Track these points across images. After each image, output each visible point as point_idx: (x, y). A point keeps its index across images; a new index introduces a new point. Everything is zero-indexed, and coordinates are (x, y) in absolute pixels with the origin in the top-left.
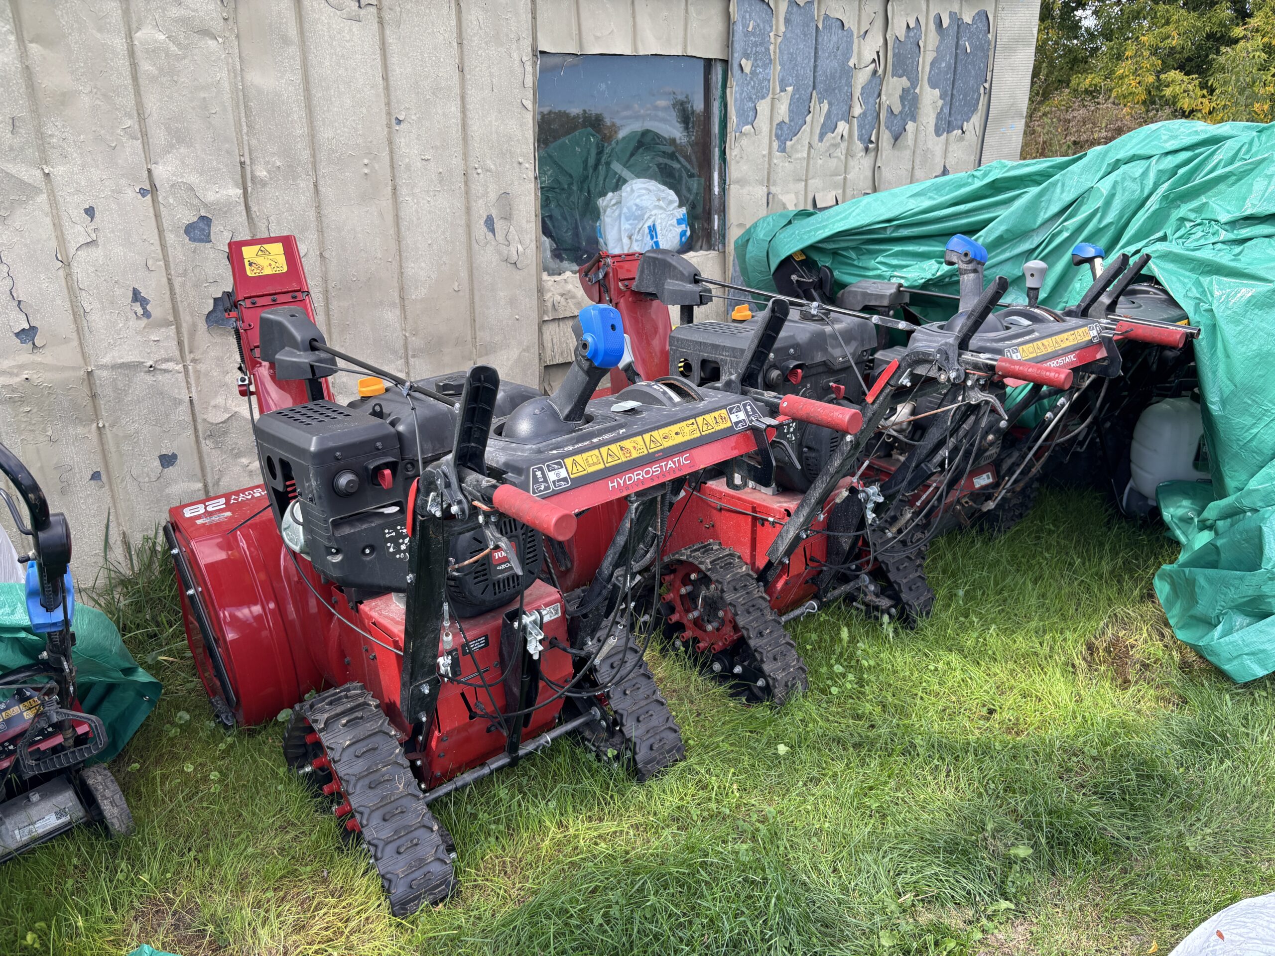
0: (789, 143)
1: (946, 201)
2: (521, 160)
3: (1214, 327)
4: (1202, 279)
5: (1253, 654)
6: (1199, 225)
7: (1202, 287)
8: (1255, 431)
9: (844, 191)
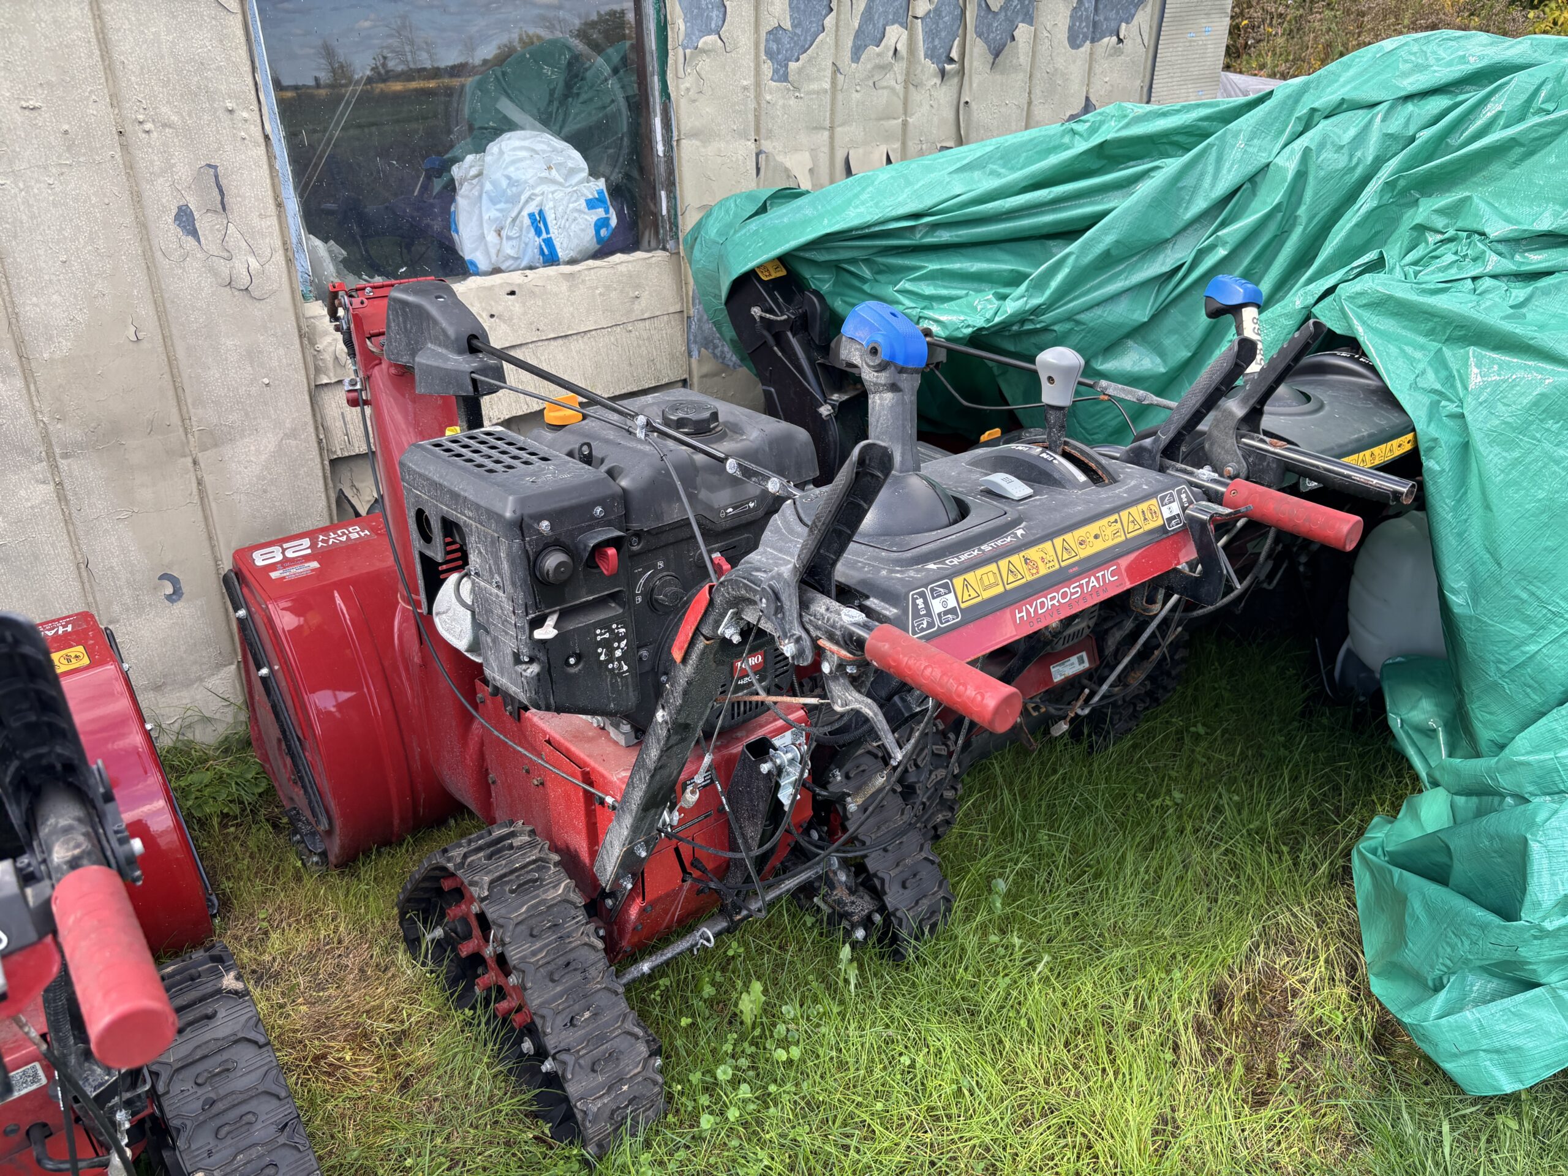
0: (793, 65)
1: (1016, 182)
2: (230, 106)
3: (1465, 448)
4: (1447, 352)
5: (1497, 1051)
6: (1450, 240)
7: (1446, 367)
8: (1532, 648)
9: (904, 144)
